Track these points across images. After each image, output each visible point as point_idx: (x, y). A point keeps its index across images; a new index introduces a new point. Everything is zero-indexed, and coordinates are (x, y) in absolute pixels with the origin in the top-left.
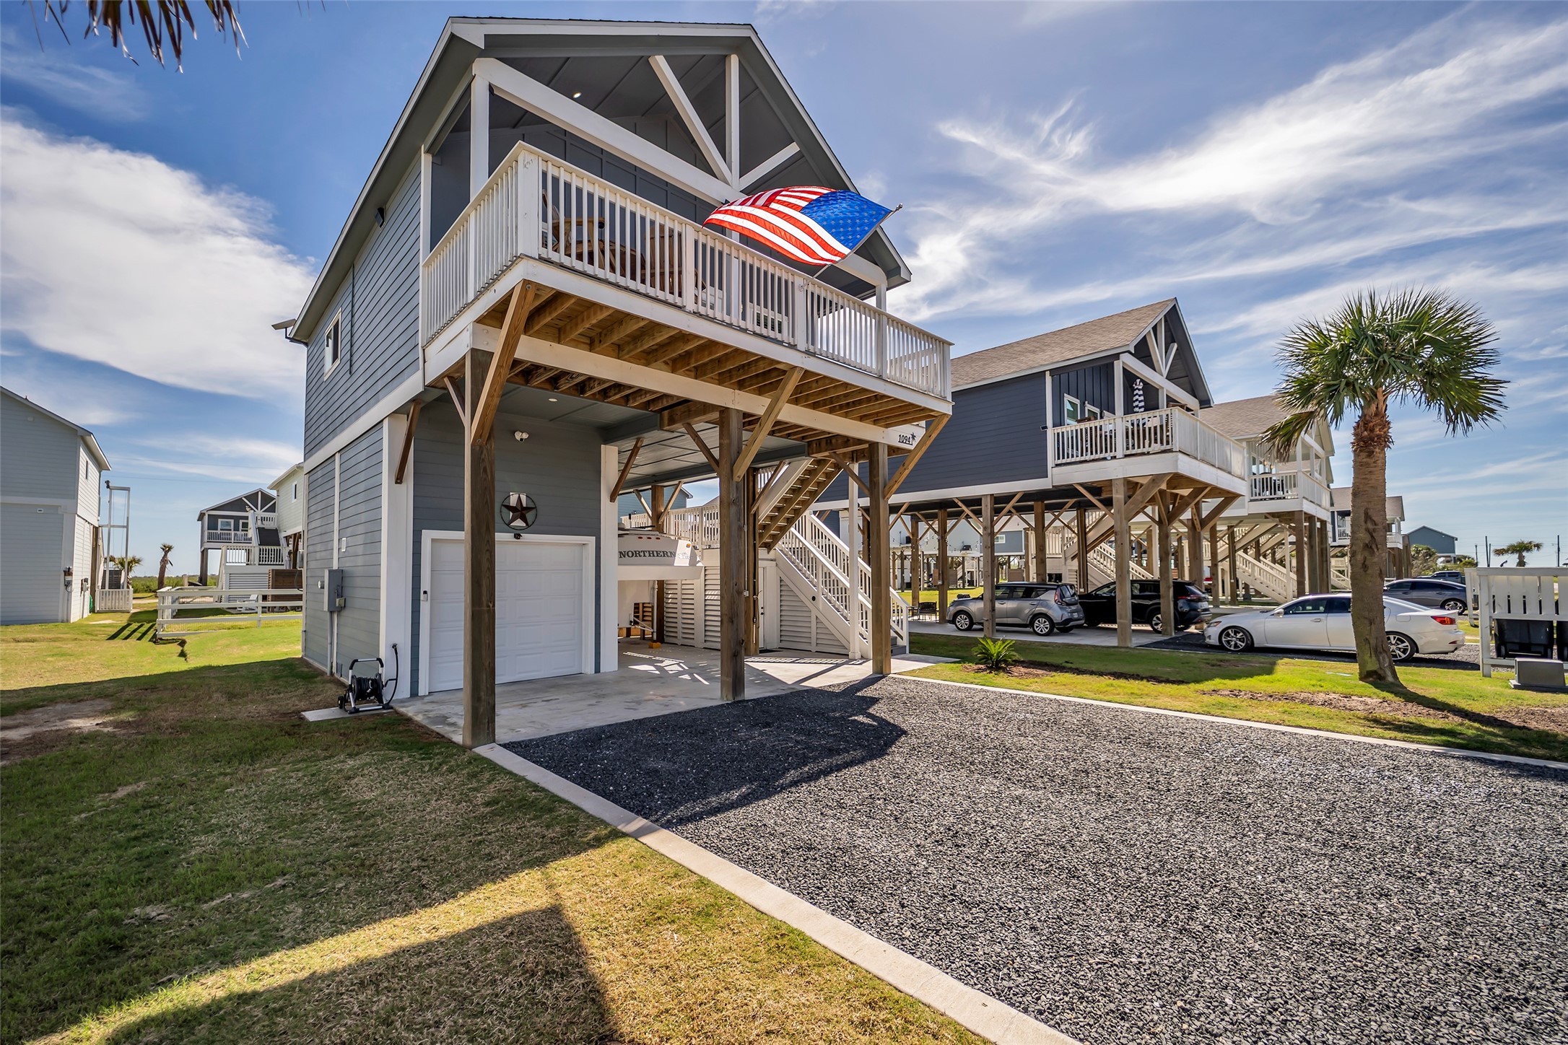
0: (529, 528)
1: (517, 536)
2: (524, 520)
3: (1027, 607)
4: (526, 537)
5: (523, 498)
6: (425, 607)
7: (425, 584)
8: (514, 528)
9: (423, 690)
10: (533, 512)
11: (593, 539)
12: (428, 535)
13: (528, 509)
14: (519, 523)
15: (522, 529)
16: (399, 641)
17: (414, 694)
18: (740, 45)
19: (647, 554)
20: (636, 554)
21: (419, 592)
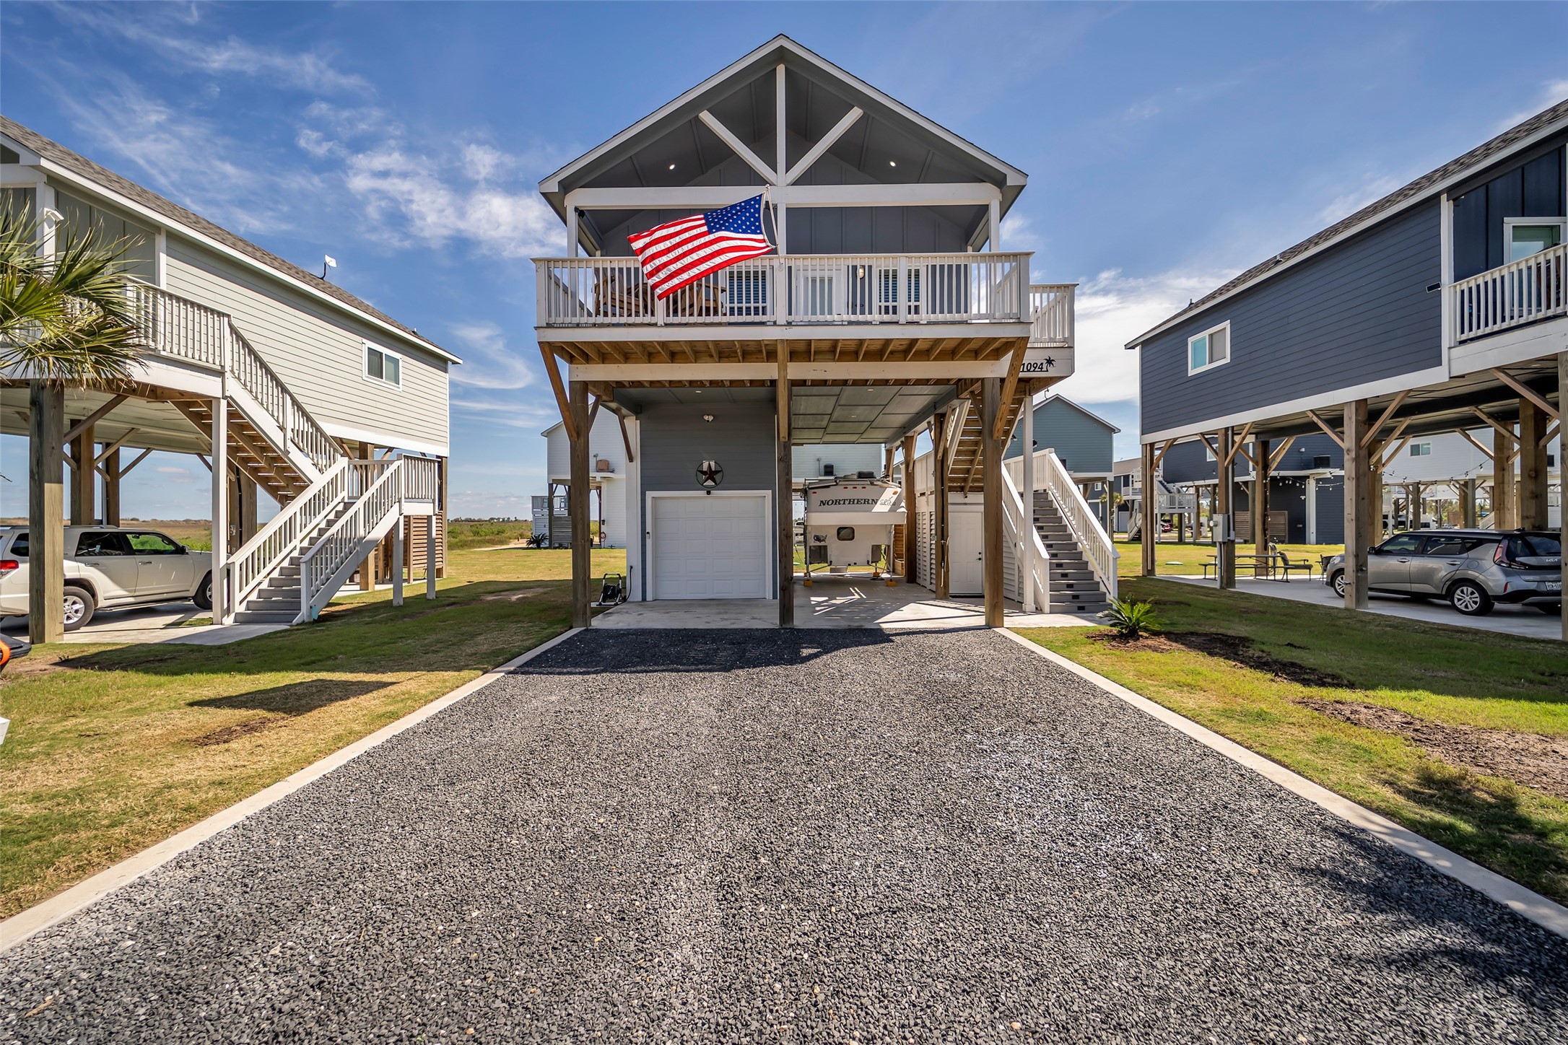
0: (717, 486)
1: (709, 493)
2: (714, 480)
3: (1441, 567)
4: (714, 493)
5: (713, 464)
6: (649, 542)
7: (649, 529)
8: (706, 487)
9: (649, 597)
10: (720, 474)
11: (770, 492)
12: (650, 495)
13: (716, 472)
14: (710, 483)
15: (712, 488)
16: (634, 565)
17: (644, 599)
18: (781, 55)
19: (847, 502)
20: (837, 502)
21: (644, 533)
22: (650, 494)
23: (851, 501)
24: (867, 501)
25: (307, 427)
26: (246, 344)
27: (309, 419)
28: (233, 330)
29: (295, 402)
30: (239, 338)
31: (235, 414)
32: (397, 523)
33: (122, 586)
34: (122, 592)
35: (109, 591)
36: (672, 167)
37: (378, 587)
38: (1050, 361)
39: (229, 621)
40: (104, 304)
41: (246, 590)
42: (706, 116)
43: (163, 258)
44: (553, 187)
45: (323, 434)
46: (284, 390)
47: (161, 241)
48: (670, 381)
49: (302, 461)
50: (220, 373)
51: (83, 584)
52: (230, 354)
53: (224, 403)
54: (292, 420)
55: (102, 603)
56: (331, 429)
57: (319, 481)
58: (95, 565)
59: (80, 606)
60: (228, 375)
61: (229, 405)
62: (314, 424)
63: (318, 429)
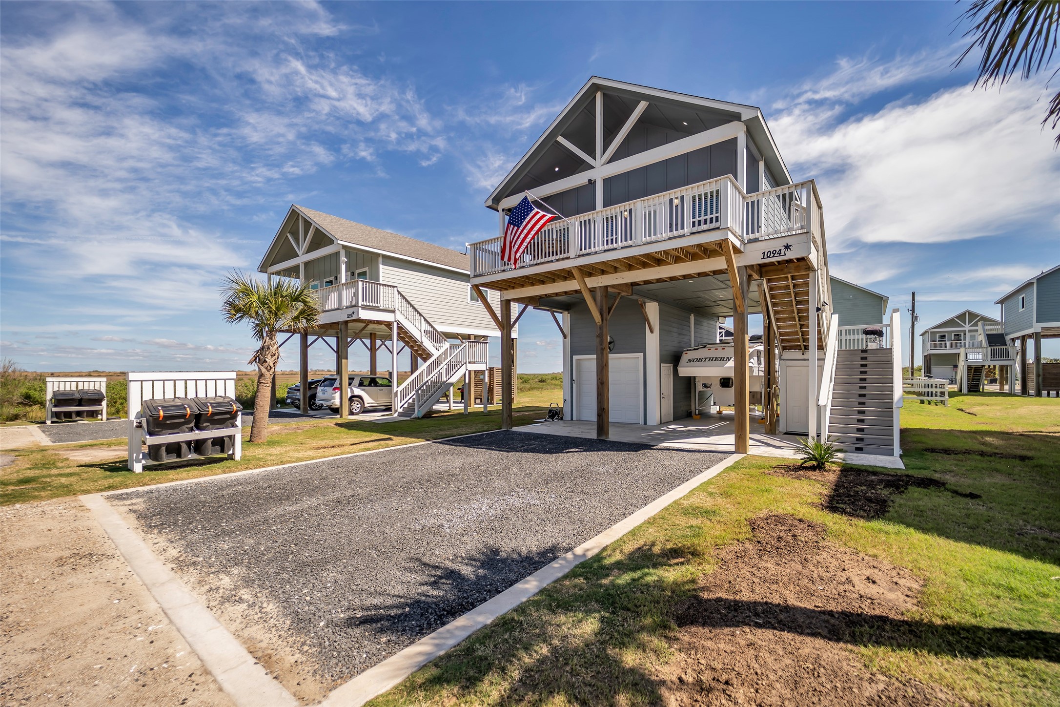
0: (611, 351)
6: (574, 386)
7: (574, 378)
9: (574, 419)
10: (612, 344)
11: (642, 354)
16: (567, 399)
17: (572, 419)
18: (595, 88)
19: (707, 360)
20: (700, 360)
21: (572, 380)
22: (575, 357)
23: (711, 359)
24: (722, 359)
25: (429, 329)
26: (404, 298)
27: (430, 324)
28: (399, 292)
29: (425, 320)
30: (401, 295)
31: (400, 328)
32: (465, 374)
33: (373, 399)
34: (373, 401)
35: (369, 401)
36: (557, 169)
37: (476, 406)
38: (787, 247)
39: (396, 415)
40: (305, 303)
41: (403, 402)
42: (560, 139)
43: (381, 266)
44: (490, 203)
45: (436, 331)
46: (421, 315)
47: (380, 259)
48: (546, 295)
49: (428, 344)
50: (394, 312)
51: (359, 397)
52: (398, 303)
53: (395, 324)
54: (425, 326)
55: (366, 405)
56: (440, 328)
57: (436, 354)
58: (364, 390)
59: (359, 406)
60: (397, 312)
61: (398, 324)
62: (432, 327)
63: (434, 329)
